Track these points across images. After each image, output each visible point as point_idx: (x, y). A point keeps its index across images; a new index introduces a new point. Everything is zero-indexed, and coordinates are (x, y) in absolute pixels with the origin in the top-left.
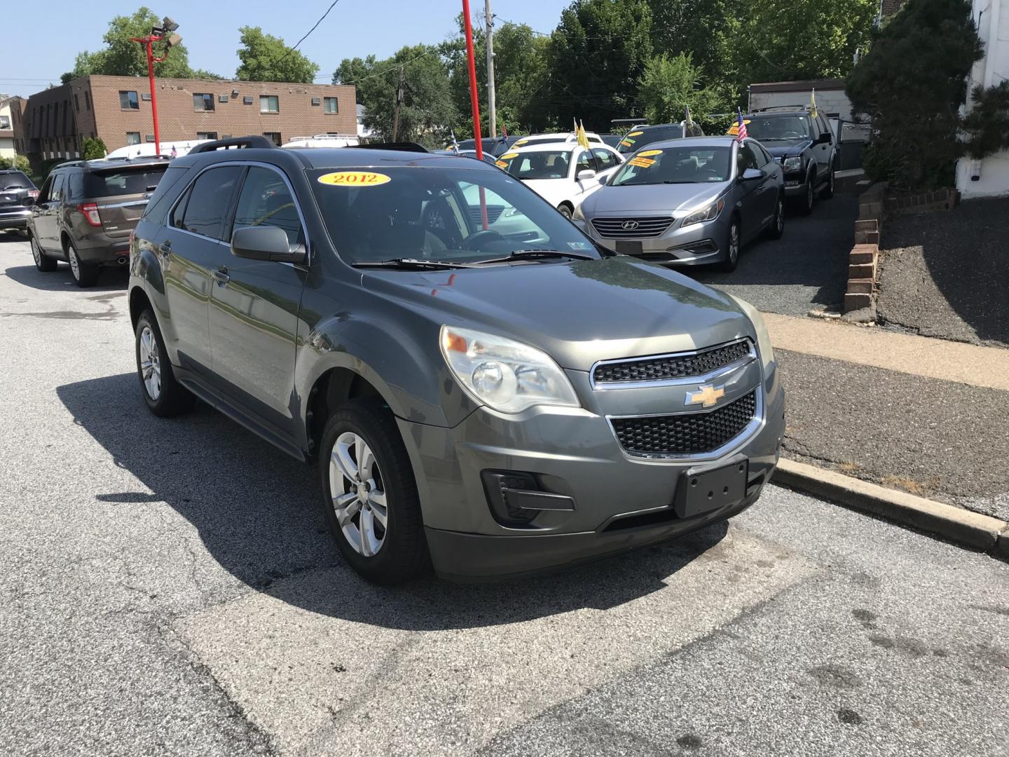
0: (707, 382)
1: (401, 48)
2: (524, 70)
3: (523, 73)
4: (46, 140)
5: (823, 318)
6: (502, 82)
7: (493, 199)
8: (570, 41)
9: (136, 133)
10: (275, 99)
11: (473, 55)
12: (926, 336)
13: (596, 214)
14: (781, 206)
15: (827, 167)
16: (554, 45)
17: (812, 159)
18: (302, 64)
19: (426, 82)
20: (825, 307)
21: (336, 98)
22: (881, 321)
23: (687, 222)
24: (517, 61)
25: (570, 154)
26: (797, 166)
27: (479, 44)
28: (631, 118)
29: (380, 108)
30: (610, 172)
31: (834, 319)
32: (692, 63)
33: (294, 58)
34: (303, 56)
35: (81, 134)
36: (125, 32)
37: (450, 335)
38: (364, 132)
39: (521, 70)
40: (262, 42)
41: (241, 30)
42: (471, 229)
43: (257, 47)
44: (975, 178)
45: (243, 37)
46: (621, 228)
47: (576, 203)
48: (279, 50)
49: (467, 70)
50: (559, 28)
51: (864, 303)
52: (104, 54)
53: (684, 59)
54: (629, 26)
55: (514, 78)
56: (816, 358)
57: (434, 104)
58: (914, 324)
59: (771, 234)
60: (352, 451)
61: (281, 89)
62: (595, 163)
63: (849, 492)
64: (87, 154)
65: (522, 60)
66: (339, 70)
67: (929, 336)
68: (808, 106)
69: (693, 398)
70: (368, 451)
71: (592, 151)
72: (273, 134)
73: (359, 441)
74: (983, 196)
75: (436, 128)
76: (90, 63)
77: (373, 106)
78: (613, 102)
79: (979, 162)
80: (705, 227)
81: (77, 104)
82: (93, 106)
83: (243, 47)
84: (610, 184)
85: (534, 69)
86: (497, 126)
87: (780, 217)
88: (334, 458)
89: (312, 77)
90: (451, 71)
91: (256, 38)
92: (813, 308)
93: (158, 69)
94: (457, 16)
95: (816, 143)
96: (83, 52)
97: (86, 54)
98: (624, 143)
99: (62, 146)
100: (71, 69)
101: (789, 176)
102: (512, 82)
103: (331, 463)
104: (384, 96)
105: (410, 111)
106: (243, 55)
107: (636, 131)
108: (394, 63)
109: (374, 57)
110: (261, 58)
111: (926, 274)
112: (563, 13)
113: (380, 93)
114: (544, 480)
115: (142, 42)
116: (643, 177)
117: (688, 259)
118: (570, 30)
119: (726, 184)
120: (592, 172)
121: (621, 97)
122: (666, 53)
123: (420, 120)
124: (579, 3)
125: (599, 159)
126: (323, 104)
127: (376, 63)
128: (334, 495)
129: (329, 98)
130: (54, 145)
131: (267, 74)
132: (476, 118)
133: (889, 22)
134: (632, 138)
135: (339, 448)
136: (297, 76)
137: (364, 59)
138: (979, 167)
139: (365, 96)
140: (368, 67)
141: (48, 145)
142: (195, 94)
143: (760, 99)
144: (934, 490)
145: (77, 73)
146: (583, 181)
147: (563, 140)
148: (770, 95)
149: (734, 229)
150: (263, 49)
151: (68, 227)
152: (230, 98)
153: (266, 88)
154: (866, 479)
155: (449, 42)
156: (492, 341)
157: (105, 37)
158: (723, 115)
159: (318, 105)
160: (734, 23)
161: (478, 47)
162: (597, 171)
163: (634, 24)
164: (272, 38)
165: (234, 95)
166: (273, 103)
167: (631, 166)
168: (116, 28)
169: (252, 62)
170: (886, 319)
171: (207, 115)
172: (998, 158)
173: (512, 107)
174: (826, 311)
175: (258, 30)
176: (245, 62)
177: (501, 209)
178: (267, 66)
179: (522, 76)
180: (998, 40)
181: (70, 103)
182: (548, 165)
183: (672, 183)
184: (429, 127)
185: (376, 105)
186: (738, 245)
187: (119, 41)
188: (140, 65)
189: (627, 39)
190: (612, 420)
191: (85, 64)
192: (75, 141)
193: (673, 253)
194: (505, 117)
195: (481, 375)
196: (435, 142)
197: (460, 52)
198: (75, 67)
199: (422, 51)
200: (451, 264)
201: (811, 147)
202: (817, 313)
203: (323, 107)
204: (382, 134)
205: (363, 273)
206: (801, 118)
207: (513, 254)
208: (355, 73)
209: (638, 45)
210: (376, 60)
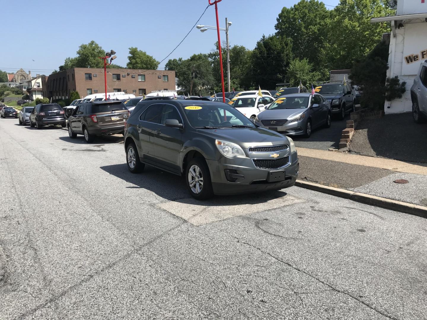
0: (275, 153)
1: (193, 55)
2: (242, 64)
3: (242, 65)
4: (55, 92)
5: (332, 150)
6: (233, 69)
7: (228, 114)
8: (260, 53)
9: (90, 89)
10: (144, 76)
11: (222, 58)
12: (361, 155)
13: (262, 119)
14: (329, 117)
15: (352, 103)
16: (254, 55)
17: (343, 100)
18: (153, 62)
19: (203, 69)
20: (334, 148)
21: (168, 76)
22: (350, 151)
23: (292, 121)
24: (239, 60)
25: (256, 99)
26: (337, 103)
27: (224, 54)
28: (284, 83)
29: (184, 79)
30: (268, 105)
31: (336, 151)
32: (309, 62)
33: (150, 59)
34: (154, 58)
35: (70, 90)
36: (85, 50)
37: (218, 141)
38: (177, 88)
39: (241, 64)
40: (138, 53)
41: (130, 49)
42: (221, 121)
43: (135, 55)
44: (389, 107)
45: (130, 51)
46: (270, 123)
47: (257, 115)
48: (144, 56)
49: (219, 64)
50: (256, 49)
51: (345, 146)
52: (76, 59)
53: (305, 61)
54: (283, 47)
55: (238, 67)
56: (324, 160)
57: (206, 78)
58: (359, 152)
59: (326, 126)
60: (194, 170)
61: (146, 72)
62: (265, 102)
63: (320, 188)
64: (72, 97)
65: (241, 60)
66: (167, 63)
67: (362, 155)
68: (343, 81)
69: (272, 156)
70: (199, 168)
71: (263, 98)
72: (143, 89)
73: (196, 167)
74: (392, 113)
75: (206, 87)
76: (71, 62)
77: (182, 78)
78: (277, 77)
79: (390, 102)
80: (298, 123)
81: (69, 78)
82: (75, 79)
83: (130, 55)
84: (268, 109)
85: (246, 63)
86: (231, 87)
87: (329, 120)
88: (190, 172)
89: (157, 67)
90: (213, 64)
91: (135, 51)
92: (330, 148)
93: (97, 64)
94: (215, 43)
95: (345, 94)
96: (68, 58)
97: (69, 58)
98: (277, 94)
99: (61, 94)
100: (63, 64)
101: (333, 106)
102: (237, 69)
103: (189, 174)
104: (186, 74)
105: (196, 80)
106: (130, 58)
107: (282, 90)
108: (190, 61)
109: (182, 58)
110: (137, 59)
111: (367, 137)
112: (257, 43)
113: (184, 73)
114: (238, 172)
115: (91, 54)
116: (280, 107)
117: (292, 133)
118: (260, 49)
119: (306, 109)
120: (263, 105)
121: (280, 75)
122: (298, 58)
123: (200, 84)
124: (264, 39)
125: (266, 100)
126: (162, 78)
127: (182, 61)
128: (189, 181)
129: (165, 76)
130: (58, 94)
131: (139, 65)
132: (223, 84)
133: (369, 53)
134: (280, 92)
135: (191, 170)
136: (151, 66)
137: (178, 59)
138: (390, 104)
139: (178, 74)
140: (179, 62)
141: (56, 93)
142: (113, 74)
143: (335, 76)
144: (341, 187)
145: (65, 66)
146: (260, 108)
147: (254, 93)
148: (339, 74)
149: (309, 124)
150: (138, 56)
151: (85, 123)
152: (126, 76)
153: (140, 71)
154: (325, 185)
155: (212, 53)
156: (227, 143)
157: (77, 52)
158: (321, 82)
159: (161, 78)
160: (327, 45)
161: (223, 55)
162: (265, 104)
163: (285, 47)
164: (142, 51)
165: (128, 74)
166: (143, 77)
167: (275, 103)
168: (82, 49)
169: (134, 61)
170: (351, 151)
171: (117, 82)
172: (396, 101)
173: (236, 79)
174: (334, 149)
175: (136, 49)
176: (131, 61)
177: (231, 117)
178: (139, 63)
179: (241, 66)
180: (394, 62)
181: (66, 78)
182: (248, 102)
183: (288, 109)
184: (203, 86)
185: (183, 78)
186: (311, 129)
187: (83, 54)
188: (90, 63)
189: (283, 53)
190: (253, 159)
191: (68, 62)
192: (67, 92)
193: (288, 131)
194: (234, 83)
195: (225, 150)
196: (206, 92)
197: (217, 57)
198: (64, 63)
199: (201, 56)
200: (217, 128)
201: (344, 96)
202: (331, 149)
203: (162, 79)
204: (185, 89)
205: (197, 129)
206: (340, 86)
207: (232, 126)
208: (174, 65)
209: (287, 55)
210: (182, 60)
